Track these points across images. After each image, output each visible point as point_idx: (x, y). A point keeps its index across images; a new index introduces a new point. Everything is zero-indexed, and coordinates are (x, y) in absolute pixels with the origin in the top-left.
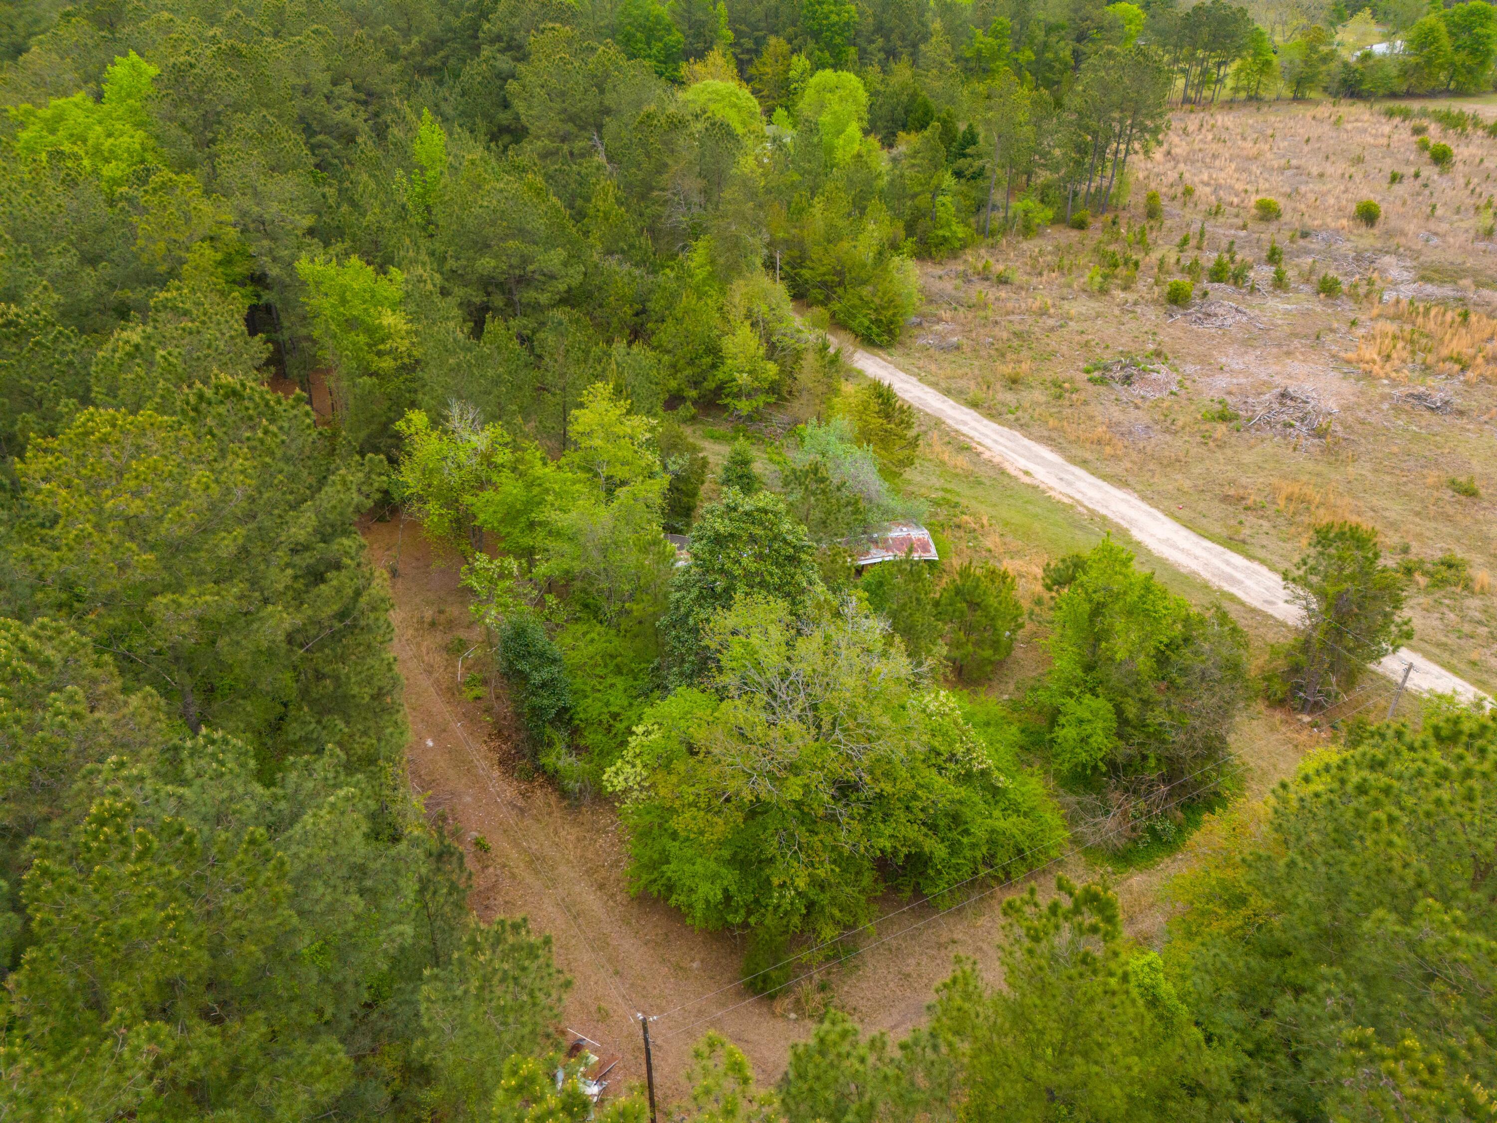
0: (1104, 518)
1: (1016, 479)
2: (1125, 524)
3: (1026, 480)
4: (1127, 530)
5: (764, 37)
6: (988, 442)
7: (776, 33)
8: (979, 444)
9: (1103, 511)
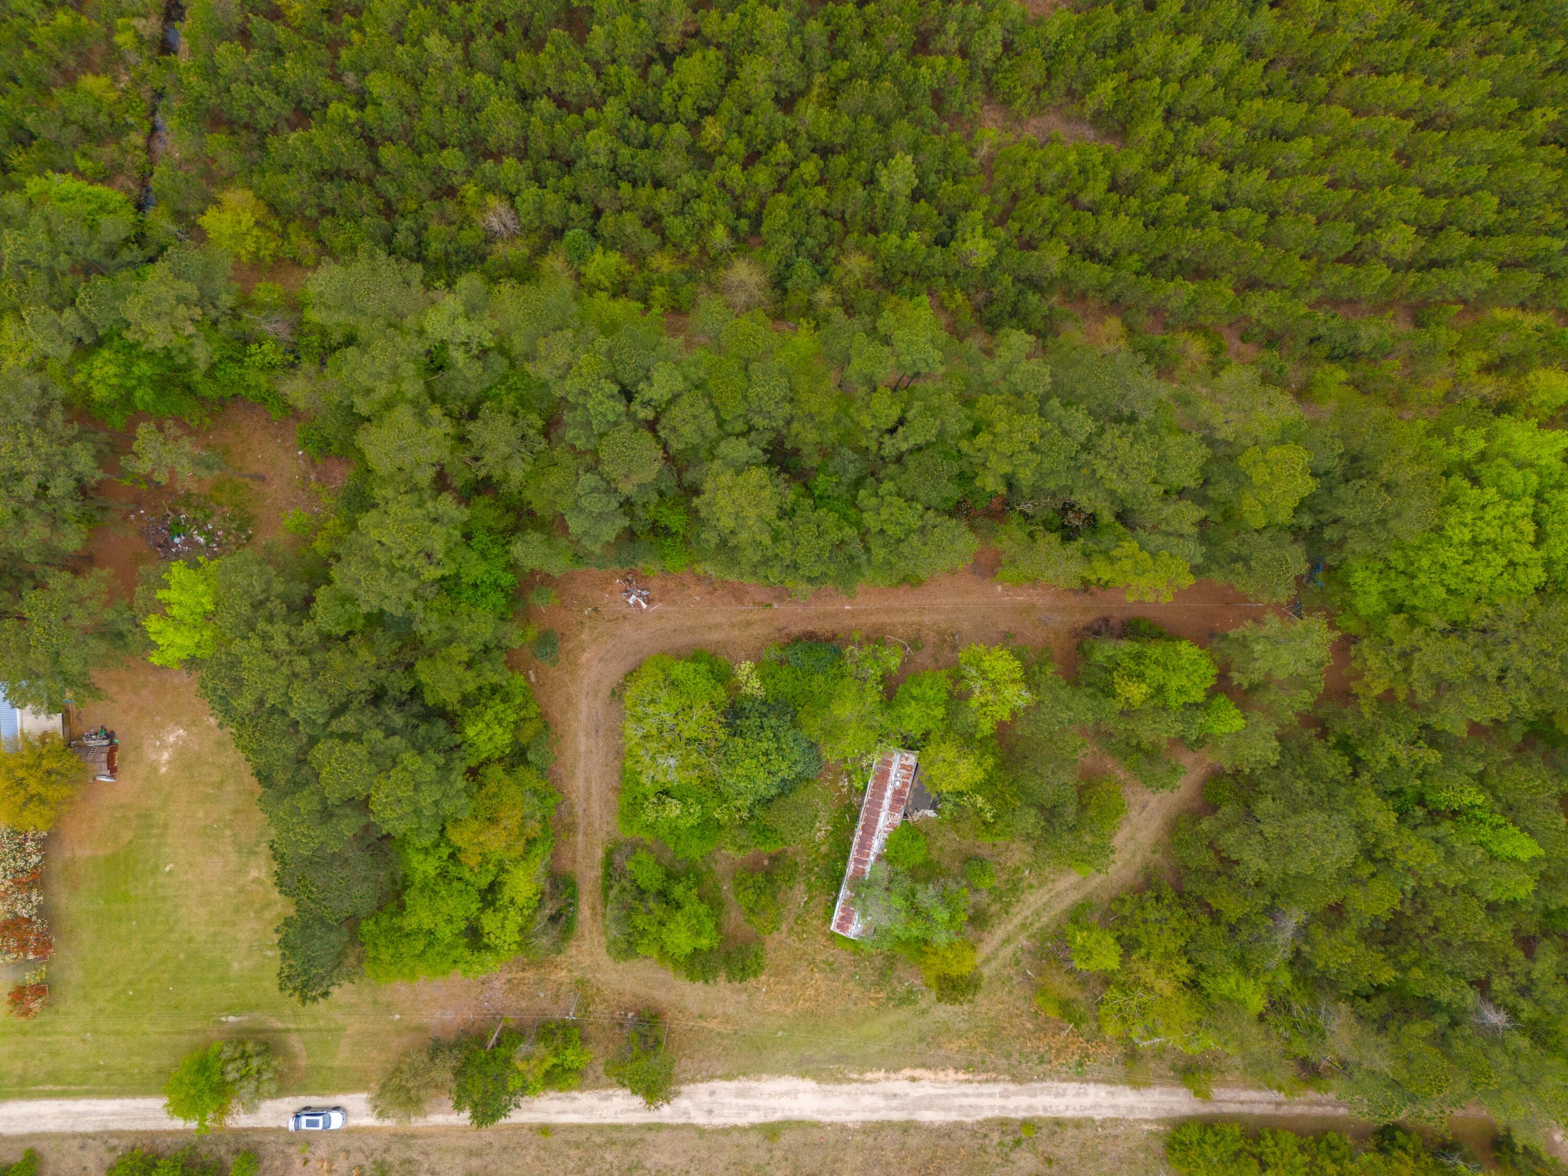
1: (916, 1067)
3: (908, 1072)
6: (968, 1089)
8: (969, 1081)
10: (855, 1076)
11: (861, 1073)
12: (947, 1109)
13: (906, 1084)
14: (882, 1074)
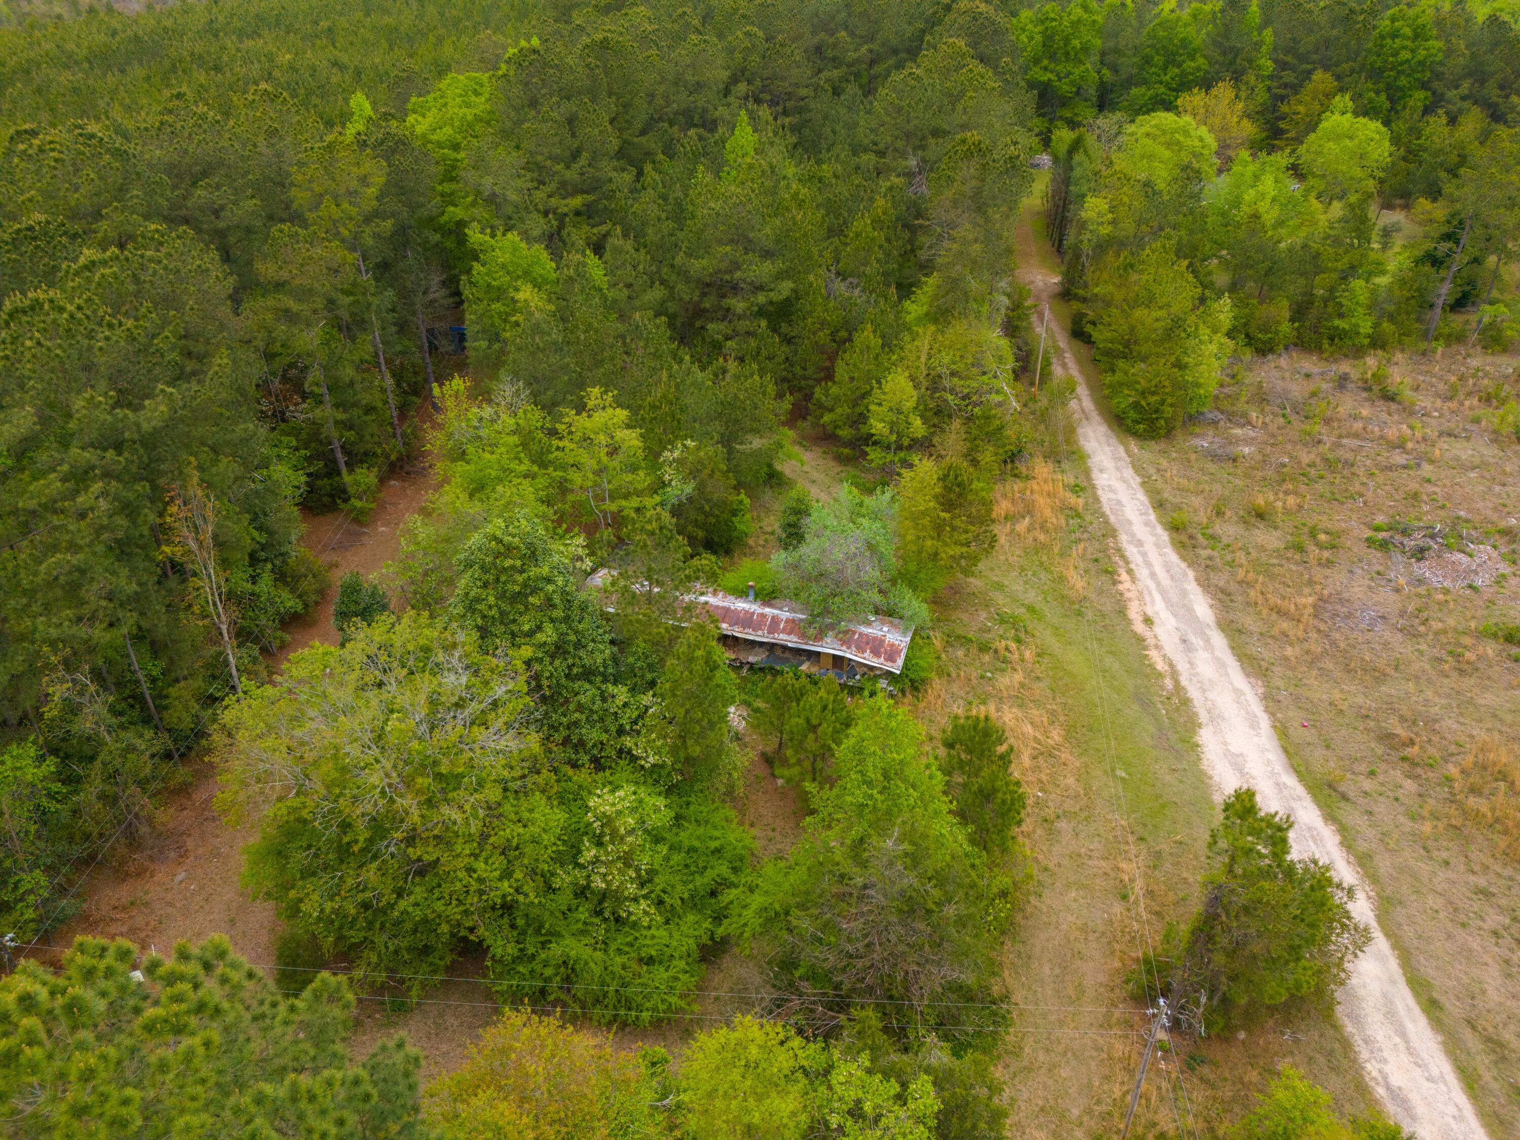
0: (1186, 702)
1: (1129, 622)
2: (1203, 717)
3: (1139, 627)
4: (1200, 726)
5: (1310, 72)
6: (1142, 573)
7: (1326, 68)
8: (1130, 572)
9: (1193, 693)
10: (1169, 683)
11: (1160, 675)
12: (1184, 593)
13: (1158, 630)
14: (1153, 653)
